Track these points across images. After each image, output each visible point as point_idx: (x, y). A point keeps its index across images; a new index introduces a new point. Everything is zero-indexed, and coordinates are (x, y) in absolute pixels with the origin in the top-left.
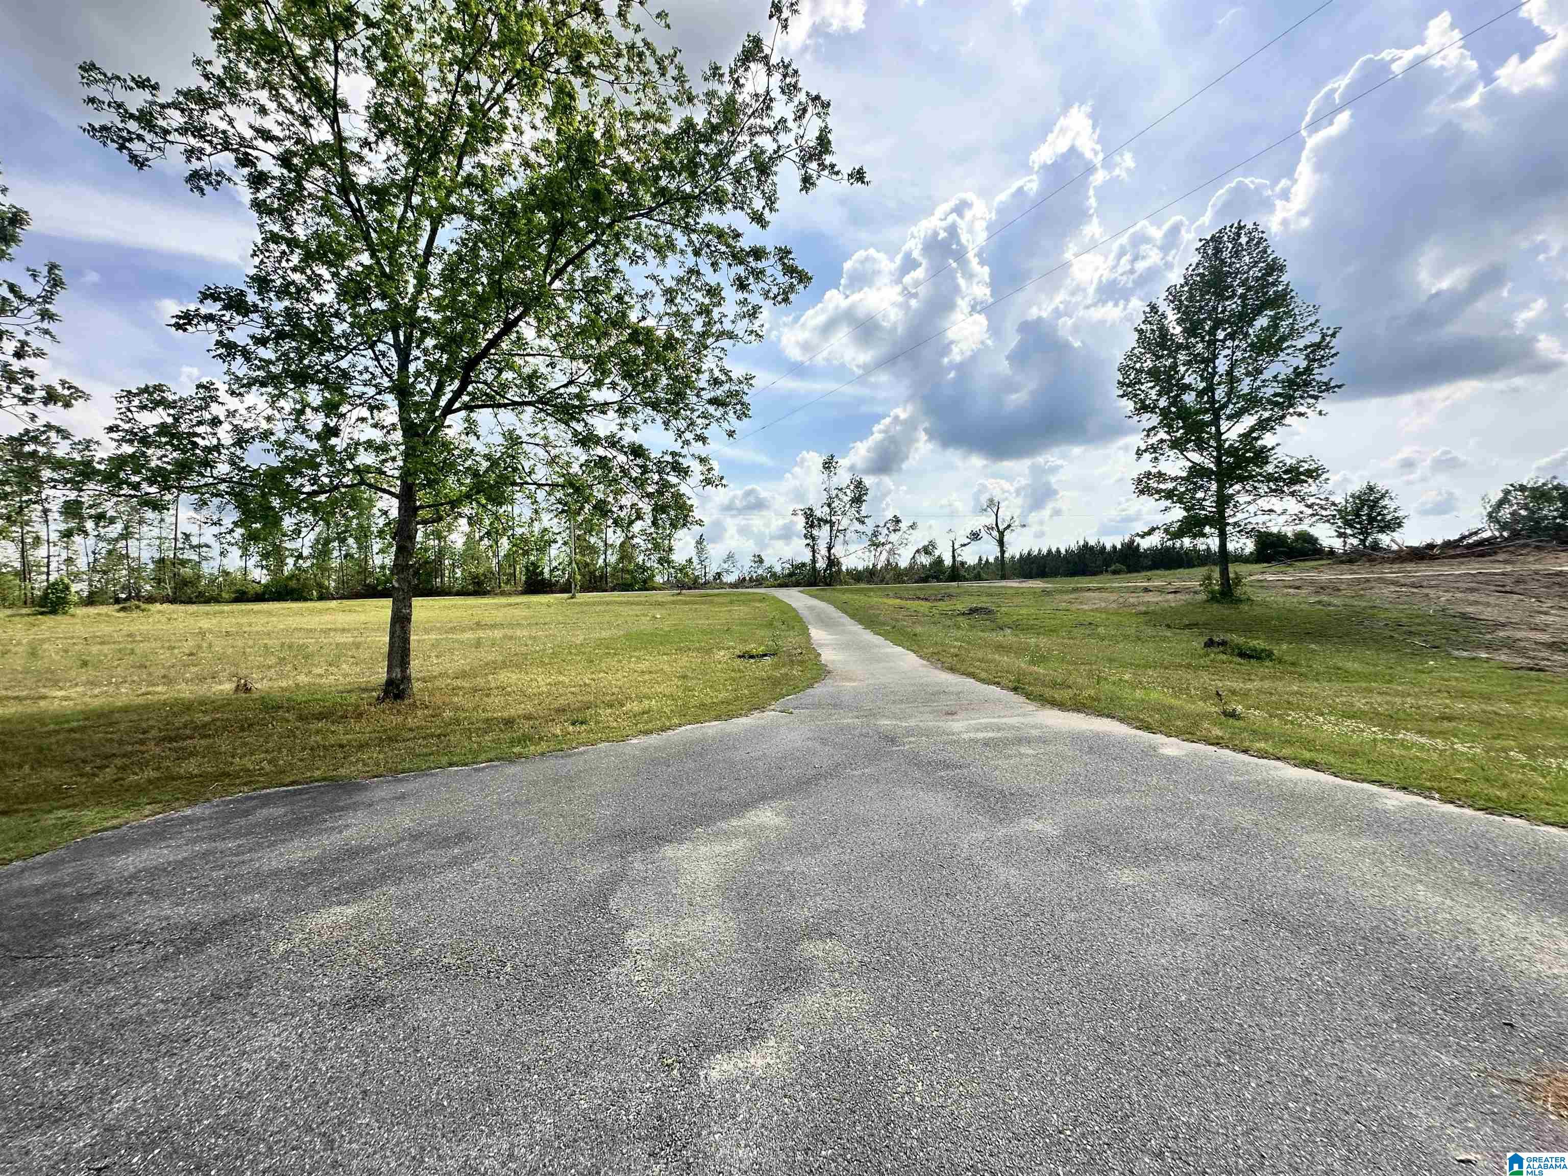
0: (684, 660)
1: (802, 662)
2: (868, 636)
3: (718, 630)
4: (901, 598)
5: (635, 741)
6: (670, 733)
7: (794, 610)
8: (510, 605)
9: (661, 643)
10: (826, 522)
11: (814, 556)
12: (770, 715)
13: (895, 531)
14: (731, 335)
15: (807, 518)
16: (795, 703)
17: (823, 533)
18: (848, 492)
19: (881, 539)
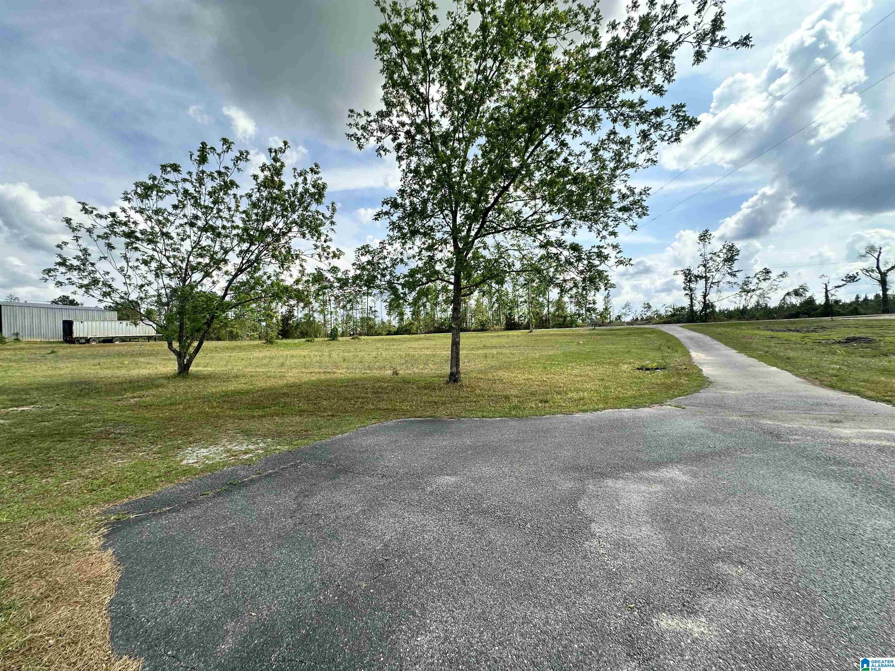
0: (601, 370)
1: (687, 375)
2: (742, 358)
3: (622, 352)
4: (772, 330)
5: (577, 415)
6: (599, 412)
7: (677, 339)
8: (499, 336)
9: (585, 359)
10: (701, 277)
11: (692, 301)
12: (667, 408)
13: (764, 280)
14: (633, 165)
15: (686, 276)
16: (687, 402)
17: (699, 286)
18: (721, 255)
19: (752, 287)
